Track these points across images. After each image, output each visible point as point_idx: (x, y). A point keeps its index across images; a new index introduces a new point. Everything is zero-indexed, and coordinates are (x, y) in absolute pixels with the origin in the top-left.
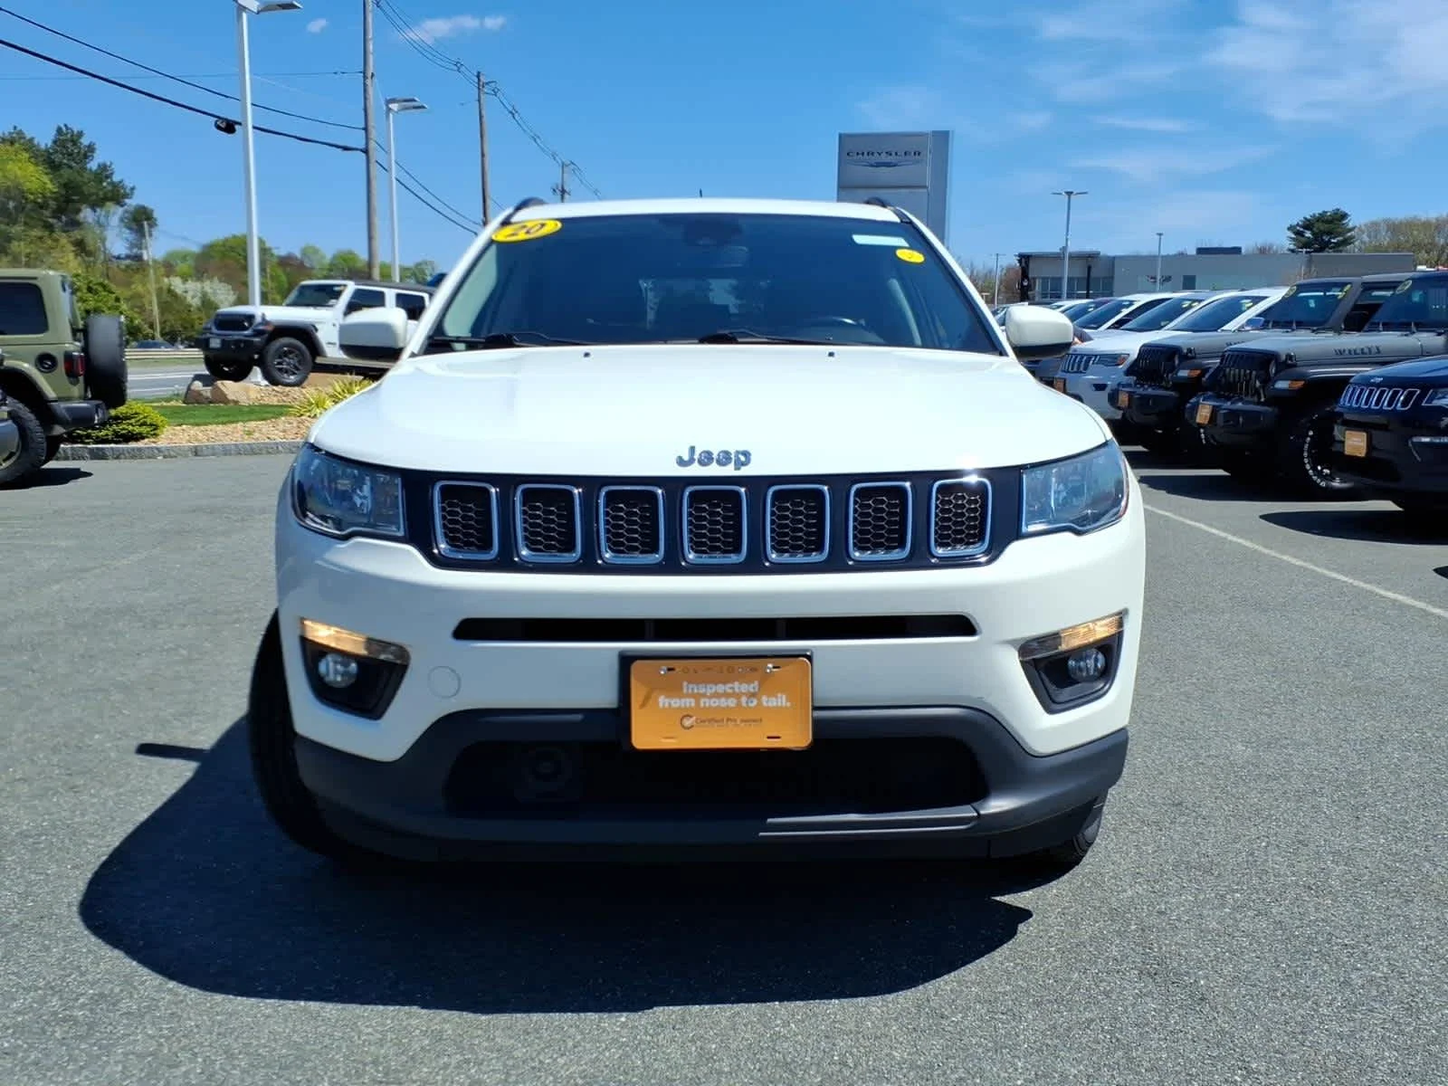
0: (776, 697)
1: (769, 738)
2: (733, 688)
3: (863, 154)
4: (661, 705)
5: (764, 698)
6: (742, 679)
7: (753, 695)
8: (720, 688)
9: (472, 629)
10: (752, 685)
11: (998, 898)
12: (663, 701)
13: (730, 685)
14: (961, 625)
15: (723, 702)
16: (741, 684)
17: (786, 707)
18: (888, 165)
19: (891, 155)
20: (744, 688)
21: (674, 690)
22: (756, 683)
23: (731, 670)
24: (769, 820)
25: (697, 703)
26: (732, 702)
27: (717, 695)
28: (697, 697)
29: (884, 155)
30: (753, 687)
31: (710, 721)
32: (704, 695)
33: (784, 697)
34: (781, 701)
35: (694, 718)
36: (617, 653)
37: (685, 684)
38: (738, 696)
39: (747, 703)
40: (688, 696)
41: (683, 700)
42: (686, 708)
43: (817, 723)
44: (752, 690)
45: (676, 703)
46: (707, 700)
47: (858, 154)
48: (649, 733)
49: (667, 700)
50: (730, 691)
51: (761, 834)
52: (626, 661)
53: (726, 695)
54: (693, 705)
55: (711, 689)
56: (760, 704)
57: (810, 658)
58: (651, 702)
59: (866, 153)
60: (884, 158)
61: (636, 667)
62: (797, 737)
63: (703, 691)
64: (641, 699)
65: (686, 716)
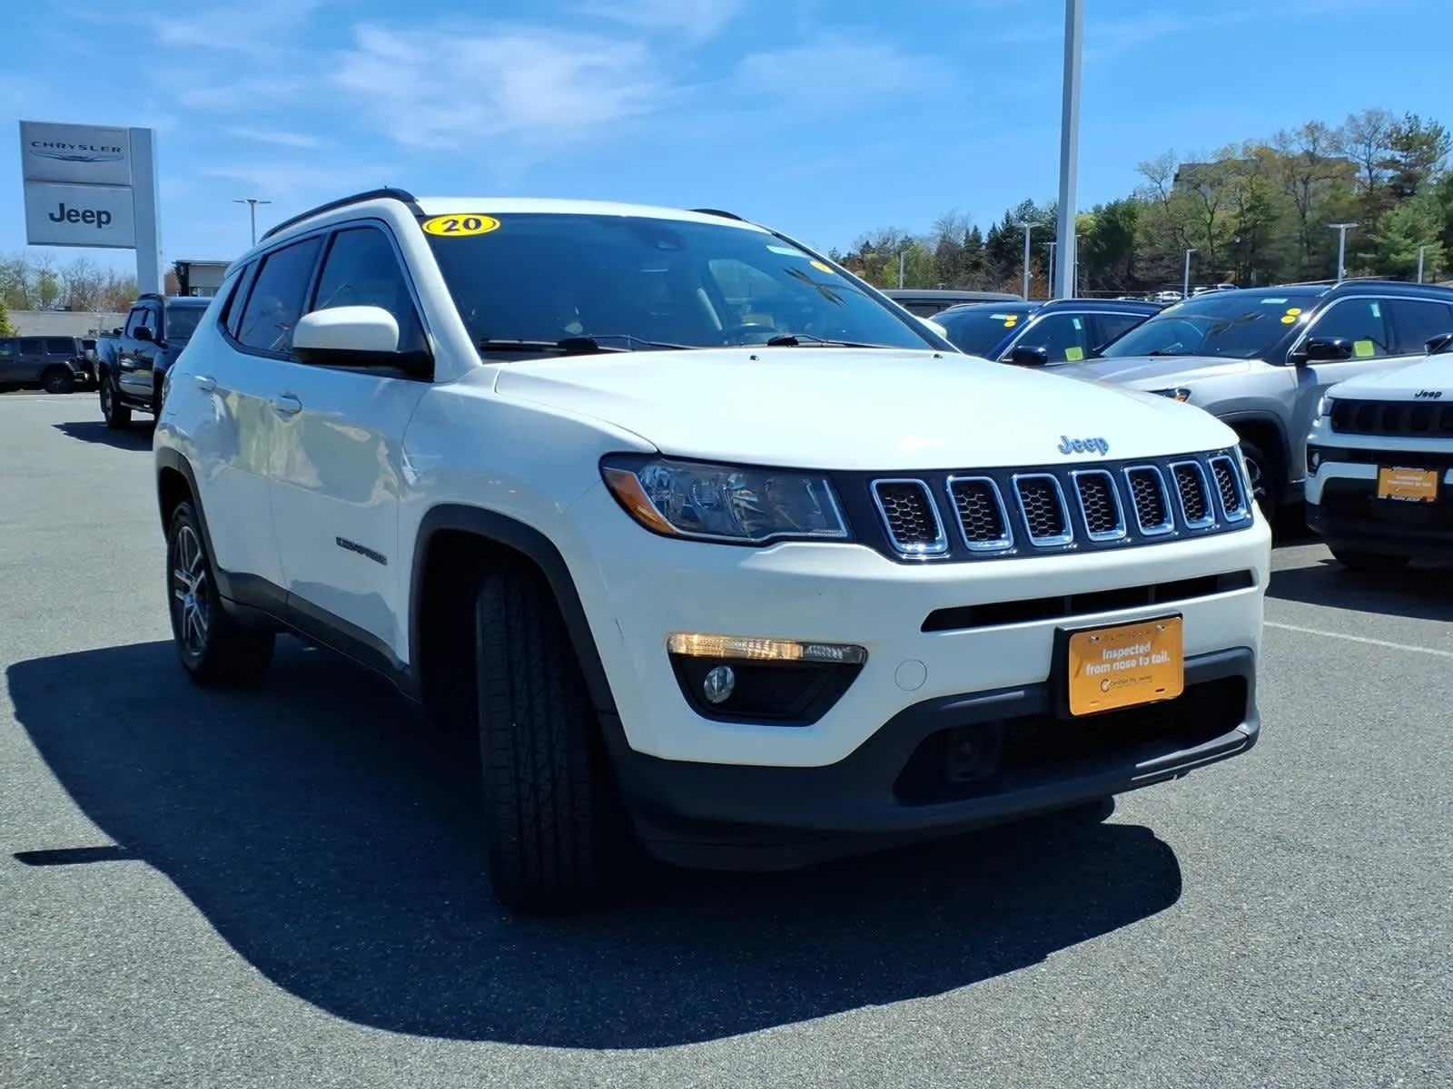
0: (1161, 654)
1: (1158, 691)
2: (1134, 650)
4: (1088, 674)
5: (1153, 657)
6: (1142, 642)
7: (1147, 655)
8: (1126, 652)
9: (939, 621)
10: (1146, 646)
12: (1090, 669)
13: (1133, 648)
15: (1128, 664)
16: (1139, 646)
17: (1167, 662)
18: (81, 159)
19: (85, 149)
20: (1141, 649)
21: (1096, 657)
22: (1149, 645)
23: (1135, 634)
24: (1138, 765)
25: (1112, 667)
26: (1133, 663)
27: (1124, 658)
28: (1112, 662)
29: (77, 148)
30: (1147, 648)
31: (1119, 683)
32: (1115, 660)
33: (1166, 653)
34: (1164, 657)
35: (1109, 683)
36: (1054, 627)
37: (1105, 651)
38: (1136, 657)
39: (1143, 662)
40: (1106, 662)
41: (1103, 666)
42: (1105, 674)
43: (1188, 672)
44: (1146, 651)
45: (1102, 669)
46: (1118, 664)
48: (1084, 700)
50: (1132, 653)
52: (1062, 639)
53: (1130, 657)
54: (1109, 669)
55: (1121, 653)
56: (1151, 661)
57: (1180, 615)
58: (1081, 673)
60: (78, 152)
61: (1074, 640)
62: (1173, 689)
63: (1115, 656)
64: (1076, 669)
65: (1104, 680)
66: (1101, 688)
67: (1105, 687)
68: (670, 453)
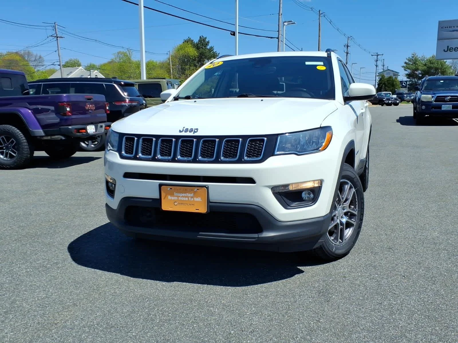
0: (198, 198)
1: (196, 209)
3: (448, 27)
4: (169, 199)
5: (195, 198)
6: (189, 192)
7: (192, 197)
8: (184, 195)
9: (128, 175)
10: (192, 194)
12: (169, 197)
13: (186, 194)
14: (251, 181)
15: (184, 199)
17: (201, 201)
20: (190, 195)
21: (172, 195)
22: (193, 194)
23: (186, 190)
24: (200, 233)
25: (178, 198)
26: (187, 199)
27: (182, 197)
28: (178, 197)
29: (455, 27)
30: (192, 195)
31: (182, 204)
32: (179, 196)
34: (199, 199)
35: (177, 203)
37: (175, 193)
38: (188, 197)
39: (191, 199)
40: (176, 196)
42: (175, 200)
43: (208, 207)
44: (192, 196)
45: (173, 198)
46: (180, 198)
47: (445, 27)
49: (170, 197)
50: (186, 196)
51: (198, 237)
52: (160, 185)
53: (186, 197)
54: (177, 199)
55: (181, 195)
56: (194, 199)
57: (208, 188)
58: (166, 198)
59: (449, 27)
61: (163, 187)
62: (203, 209)
63: (179, 195)
64: (164, 196)
65: (175, 202)
66: (174, 204)
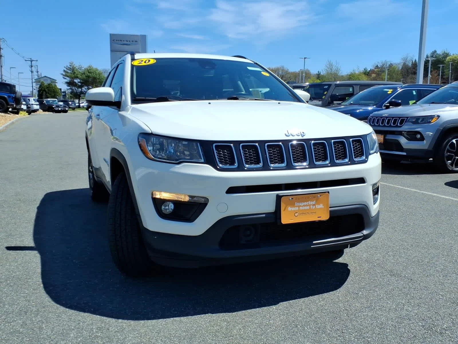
0: (320, 205)
1: (319, 217)
2: (309, 203)
4: (289, 210)
5: (317, 206)
6: (311, 200)
7: (314, 205)
8: (305, 203)
9: (232, 190)
10: (314, 202)
11: (334, 261)
12: (290, 209)
13: (308, 202)
14: (362, 180)
15: (306, 208)
16: (311, 202)
17: (323, 208)
18: (127, 45)
19: (127, 41)
21: (293, 205)
23: (308, 197)
24: (314, 242)
26: (308, 207)
27: (304, 206)
28: (299, 207)
29: (125, 41)
30: (314, 203)
31: (303, 213)
32: (301, 206)
33: (322, 205)
34: (321, 206)
35: (297, 214)
36: (276, 194)
37: (296, 203)
38: (309, 205)
39: (312, 207)
40: (296, 207)
41: (295, 208)
42: (296, 211)
43: (331, 212)
44: (314, 204)
45: (293, 209)
46: (301, 207)
47: (117, 41)
48: (286, 219)
49: (291, 208)
50: (308, 204)
51: (312, 246)
52: (279, 198)
53: (307, 205)
54: (298, 209)
55: (303, 204)
56: (316, 207)
57: (328, 192)
58: (286, 210)
60: (125, 42)
61: (283, 199)
62: (325, 217)
63: (300, 205)
64: (284, 208)
65: (296, 213)
66: (295, 215)
67: (296, 215)
68: (156, 133)
